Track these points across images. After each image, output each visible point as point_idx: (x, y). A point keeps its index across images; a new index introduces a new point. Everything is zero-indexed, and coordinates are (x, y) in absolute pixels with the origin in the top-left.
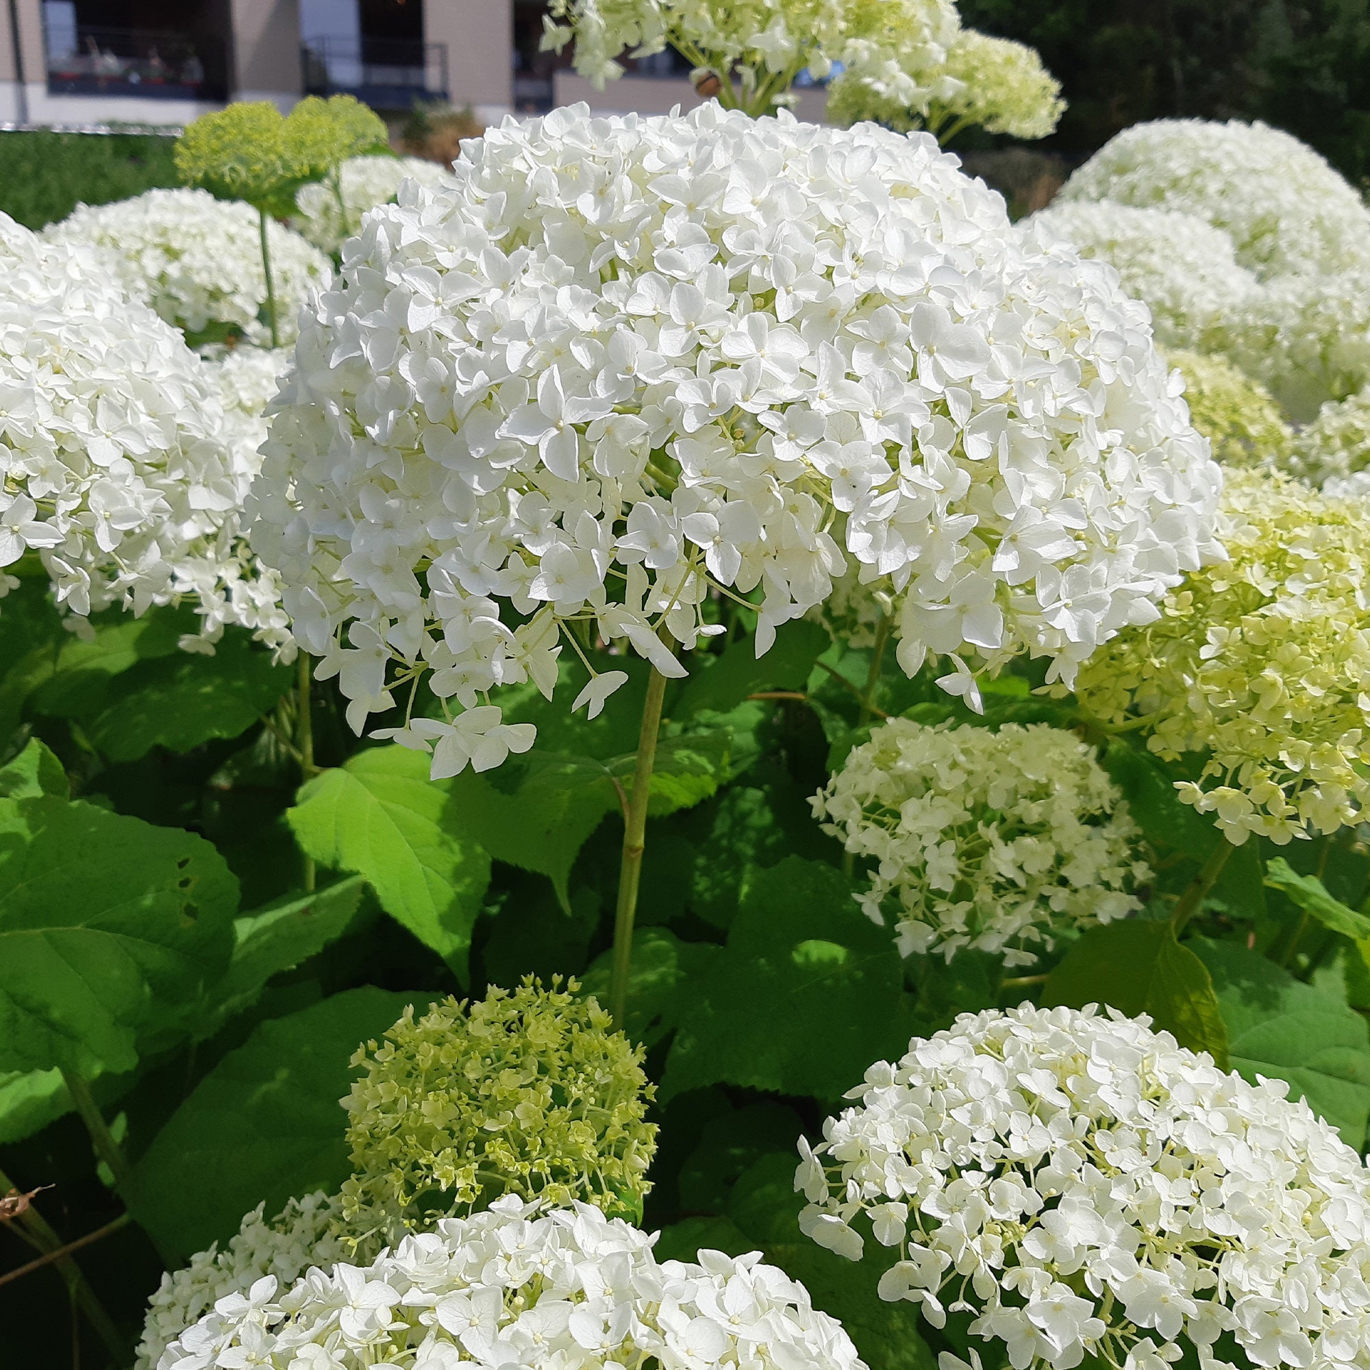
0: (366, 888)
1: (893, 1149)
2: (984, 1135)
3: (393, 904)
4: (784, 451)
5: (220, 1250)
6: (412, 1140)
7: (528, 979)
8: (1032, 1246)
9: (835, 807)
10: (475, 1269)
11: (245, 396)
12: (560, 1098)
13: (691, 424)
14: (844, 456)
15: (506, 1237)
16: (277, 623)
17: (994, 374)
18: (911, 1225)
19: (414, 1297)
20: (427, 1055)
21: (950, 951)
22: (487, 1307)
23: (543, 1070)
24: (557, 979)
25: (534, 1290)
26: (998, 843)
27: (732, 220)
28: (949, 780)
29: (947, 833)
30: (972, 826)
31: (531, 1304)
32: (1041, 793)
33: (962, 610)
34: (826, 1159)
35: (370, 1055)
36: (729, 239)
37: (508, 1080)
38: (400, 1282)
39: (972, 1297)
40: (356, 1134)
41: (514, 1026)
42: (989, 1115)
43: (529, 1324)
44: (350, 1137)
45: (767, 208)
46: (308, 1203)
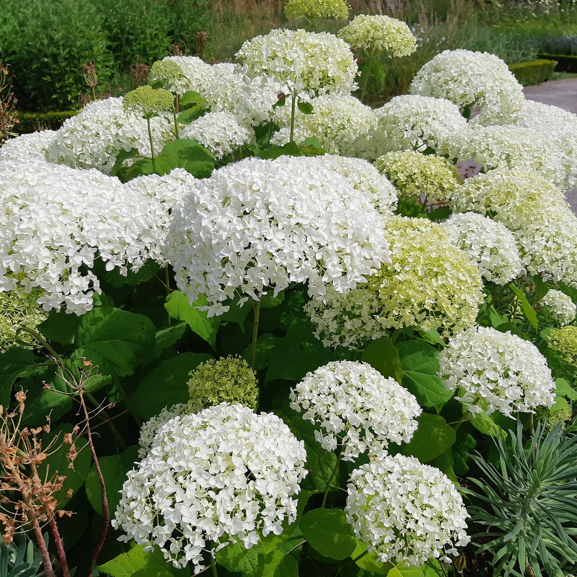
0: (188, 325)
1: (308, 390)
2: (326, 387)
3: (194, 329)
4: (278, 260)
5: (157, 417)
6: (203, 392)
7: (229, 355)
8: (332, 409)
9: (308, 310)
10: (217, 415)
11: (149, 191)
12: (236, 383)
13: (260, 254)
14: (290, 261)
15: (223, 409)
16: (161, 258)
17: (324, 240)
18: (310, 405)
19: (205, 420)
20: (206, 373)
21: (335, 346)
22: (219, 422)
23: (232, 376)
24: (236, 355)
25: (228, 419)
26: (348, 320)
27: (271, 203)
28: (336, 305)
29: (335, 318)
30: (341, 316)
31: (227, 421)
32: (360, 307)
33: (318, 286)
34: (296, 392)
35: (193, 373)
36: (270, 207)
37: (224, 379)
38: (203, 417)
39: (320, 419)
40: (191, 390)
41: (227, 366)
42: (327, 383)
43: (227, 424)
44: (189, 391)
45: (279, 199)
46: (178, 406)
